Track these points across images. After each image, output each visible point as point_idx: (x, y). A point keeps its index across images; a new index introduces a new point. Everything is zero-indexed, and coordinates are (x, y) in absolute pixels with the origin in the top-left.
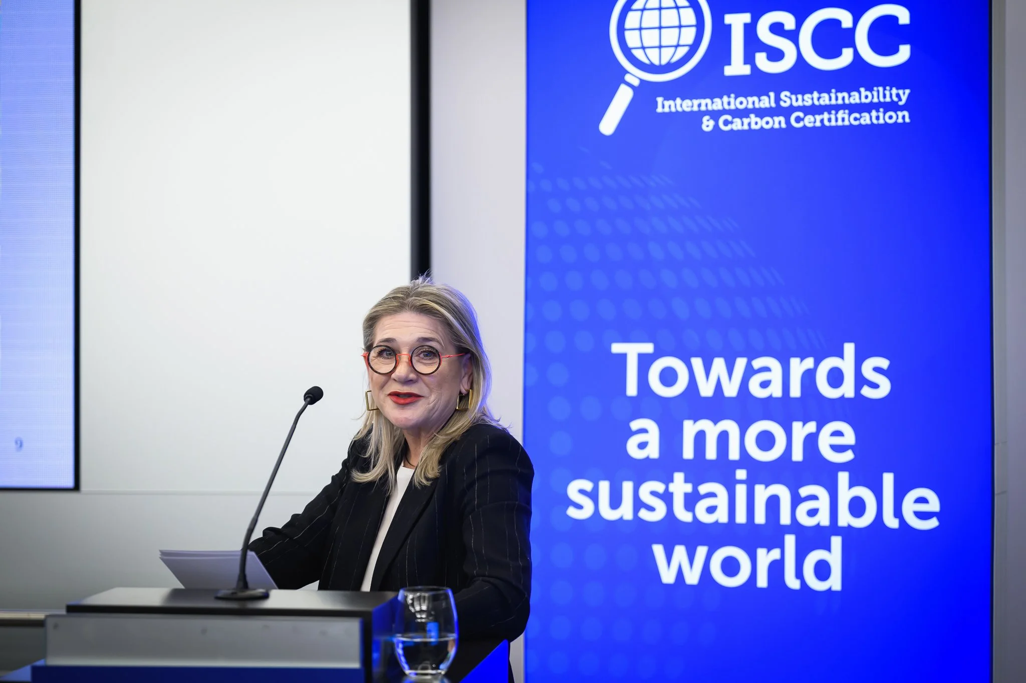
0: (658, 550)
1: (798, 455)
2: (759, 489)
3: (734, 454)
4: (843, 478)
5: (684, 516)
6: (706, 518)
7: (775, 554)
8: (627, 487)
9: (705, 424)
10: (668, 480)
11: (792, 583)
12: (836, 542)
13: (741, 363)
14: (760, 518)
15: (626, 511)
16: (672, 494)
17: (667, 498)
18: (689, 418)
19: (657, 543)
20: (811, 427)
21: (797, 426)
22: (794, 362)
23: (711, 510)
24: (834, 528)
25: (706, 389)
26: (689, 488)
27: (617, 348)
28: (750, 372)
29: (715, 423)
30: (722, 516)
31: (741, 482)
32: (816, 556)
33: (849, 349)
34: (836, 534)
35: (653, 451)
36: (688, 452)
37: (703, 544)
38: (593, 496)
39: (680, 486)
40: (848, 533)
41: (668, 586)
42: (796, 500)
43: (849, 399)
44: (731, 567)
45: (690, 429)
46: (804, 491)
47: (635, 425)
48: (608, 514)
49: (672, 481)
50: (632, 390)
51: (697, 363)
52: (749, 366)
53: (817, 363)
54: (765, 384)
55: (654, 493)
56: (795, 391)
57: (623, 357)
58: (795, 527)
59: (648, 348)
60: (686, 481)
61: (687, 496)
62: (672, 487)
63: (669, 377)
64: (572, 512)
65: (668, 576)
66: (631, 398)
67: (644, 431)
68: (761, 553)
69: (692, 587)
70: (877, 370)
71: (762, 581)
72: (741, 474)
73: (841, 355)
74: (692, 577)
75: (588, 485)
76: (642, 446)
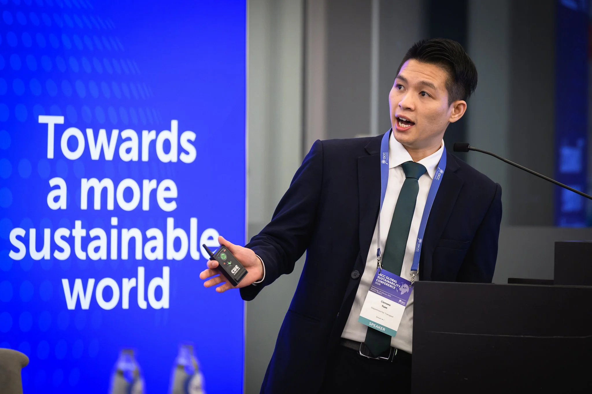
0: (65, 282)
1: (146, 207)
2: (124, 231)
3: (110, 206)
4: (170, 221)
5: (81, 255)
6: (94, 257)
7: (133, 282)
8: (47, 232)
9: (94, 182)
10: (71, 227)
11: (142, 304)
12: (166, 271)
13: (115, 133)
14: (125, 256)
15: (46, 253)
16: (74, 237)
17: (70, 240)
18: (84, 177)
19: (65, 278)
20: (154, 182)
21: (146, 182)
22: (145, 133)
23: (97, 249)
24: (165, 262)
25: (95, 155)
26: (83, 233)
27: (42, 119)
28: (120, 141)
29: (100, 181)
30: (102, 255)
31: (114, 227)
32: (155, 282)
33: (174, 124)
34: (166, 265)
35: (63, 204)
36: (84, 206)
37: (92, 278)
38: (25, 240)
39: (79, 232)
40: (172, 264)
41: (71, 311)
42: (145, 240)
43: (174, 163)
44: (108, 294)
45: (85, 184)
46: (150, 233)
47: (53, 182)
48: (36, 256)
49: (74, 228)
50: (50, 154)
51: (90, 132)
52: (120, 136)
53: (157, 135)
54: (128, 151)
55: (63, 238)
56: (145, 158)
57: (46, 126)
58: (145, 262)
59: (60, 120)
60: (83, 227)
61: (83, 238)
62: (75, 233)
63: (73, 144)
64: (13, 255)
65: (71, 305)
66: (50, 159)
67: (57, 187)
68: (125, 281)
69: (85, 310)
70: (189, 141)
71: (125, 305)
72: (114, 221)
73: (169, 129)
74: (85, 305)
75: (21, 232)
76: (57, 199)
